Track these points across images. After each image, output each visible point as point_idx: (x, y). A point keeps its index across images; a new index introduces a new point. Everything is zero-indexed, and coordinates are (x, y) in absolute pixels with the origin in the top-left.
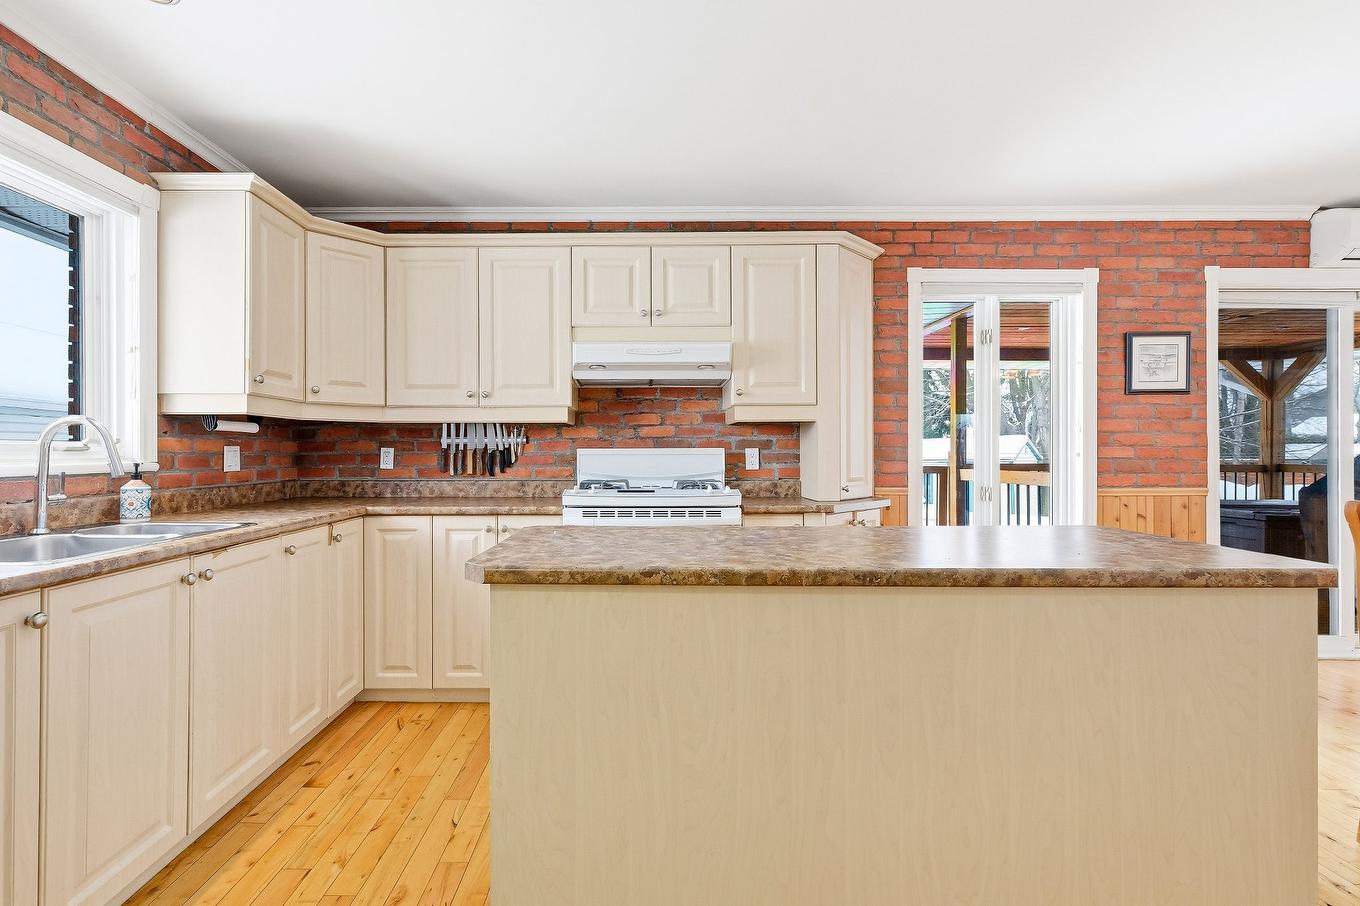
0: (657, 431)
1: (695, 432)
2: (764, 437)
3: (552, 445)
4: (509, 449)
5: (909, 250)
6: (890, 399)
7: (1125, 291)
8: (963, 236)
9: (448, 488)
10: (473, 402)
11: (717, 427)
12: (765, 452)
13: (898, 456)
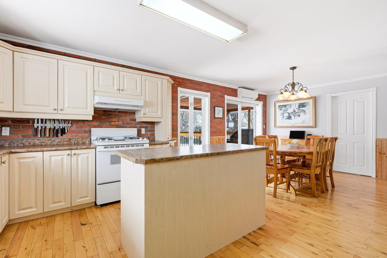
0: (117, 123)
1: (128, 124)
2: (146, 125)
3: (81, 127)
4: (64, 128)
5: (178, 83)
6: (174, 117)
7: (214, 98)
8: (188, 82)
9: (37, 142)
10: (56, 112)
11: (134, 122)
12: (146, 129)
13: (176, 130)
